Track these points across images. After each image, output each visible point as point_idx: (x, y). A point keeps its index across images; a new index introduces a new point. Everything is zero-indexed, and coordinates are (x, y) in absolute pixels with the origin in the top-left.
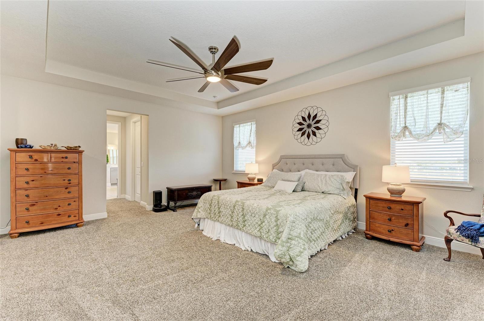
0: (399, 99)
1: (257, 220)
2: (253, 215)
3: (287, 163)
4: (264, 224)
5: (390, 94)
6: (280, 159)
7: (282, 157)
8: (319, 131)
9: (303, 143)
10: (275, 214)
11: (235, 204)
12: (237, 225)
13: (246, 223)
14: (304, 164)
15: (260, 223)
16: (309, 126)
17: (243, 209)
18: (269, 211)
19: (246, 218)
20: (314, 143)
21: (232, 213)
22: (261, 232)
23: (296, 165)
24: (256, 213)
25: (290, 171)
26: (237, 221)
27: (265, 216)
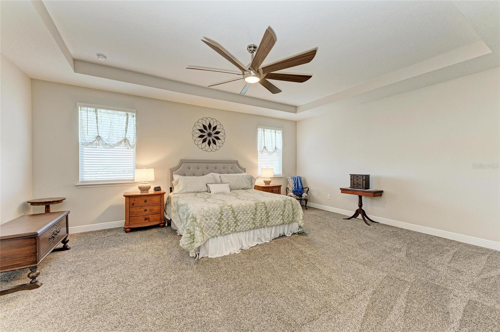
0: (262, 130)
1: (279, 211)
2: (275, 209)
3: (190, 167)
4: (285, 212)
5: (259, 126)
6: (180, 163)
7: (182, 162)
8: (218, 140)
9: (204, 149)
10: (290, 203)
11: (256, 206)
12: (261, 224)
13: (269, 218)
14: (207, 168)
15: (282, 213)
16: (210, 135)
17: (266, 208)
18: (286, 202)
19: (269, 214)
20: (213, 150)
21: (254, 215)
22: (283, 220)
23: (200, 169)
24: (277, 206)
25: (194, 175)
26: (261, 220)
27: (285, 206)
